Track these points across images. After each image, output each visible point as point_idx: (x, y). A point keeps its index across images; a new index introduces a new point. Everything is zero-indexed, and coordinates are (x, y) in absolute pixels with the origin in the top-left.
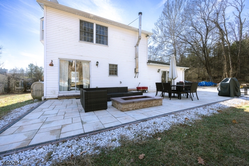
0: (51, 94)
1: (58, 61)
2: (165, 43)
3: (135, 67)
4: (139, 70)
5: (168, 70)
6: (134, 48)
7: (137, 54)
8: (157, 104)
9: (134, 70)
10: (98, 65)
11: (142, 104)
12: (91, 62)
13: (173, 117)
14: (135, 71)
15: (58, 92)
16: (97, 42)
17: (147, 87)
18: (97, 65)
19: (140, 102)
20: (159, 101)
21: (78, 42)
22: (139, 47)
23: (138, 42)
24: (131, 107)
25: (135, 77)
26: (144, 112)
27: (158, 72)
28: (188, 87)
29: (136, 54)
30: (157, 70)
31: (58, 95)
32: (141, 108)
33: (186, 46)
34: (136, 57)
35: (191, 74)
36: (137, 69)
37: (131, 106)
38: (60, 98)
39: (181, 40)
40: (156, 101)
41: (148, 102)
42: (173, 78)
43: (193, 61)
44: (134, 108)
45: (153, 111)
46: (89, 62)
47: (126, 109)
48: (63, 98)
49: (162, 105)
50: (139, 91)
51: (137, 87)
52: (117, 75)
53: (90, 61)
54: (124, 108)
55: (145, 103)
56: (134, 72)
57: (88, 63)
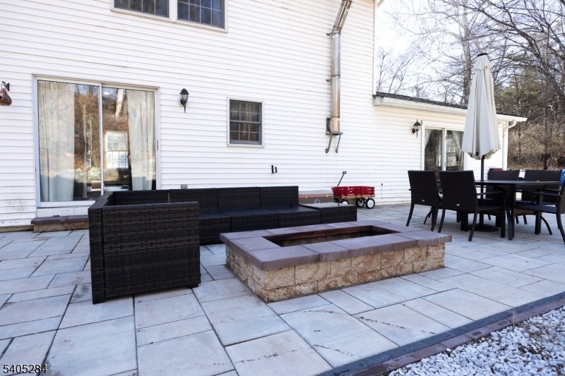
0: (9, 210)
1: (29, 84)
2: (434, 35)
3: (326, 114)
4: (344, 123)
5: (461, 128)
6: (326, 40)
7: (336, 62)
8: (422, 263)
9: (325, 122)
10: (188, 105)
11: (358, 264)
12: (162, 91)
13: (522, 350)
14: (328, 129)
15: (34, 203)
16: (181, 15)
17: (372, 189)
18: (183, 102)
19: (350, 254)
20: (430, 251)
21: (109, 13)
22: (342, 39)
23: (342, 16)
24: (305, 279)
25: (327, 151)
26: (365, 307)
27: (414, 131)
28: (543, 190)
29: (332, 62)
30: (411, 126)
31: (33, 216)
32: (353, 285)
33: (505, 47)
34: (333, 76)
35: (520, 144)
36: (336, 120)
37: (304, 273)
38: (39, 226)
39: (490, 23)
40: (416, 250)
41: (386, 257)
42: (482, 154)
43: (531, 98)
44: (322, 285)
45: (410, 304)
46: (152, 91)
47: (284, 291)
48: (53, 227)
49: (443, 267)
50: (344, 200)
51: (336, 186)
52: (261, 143)
53: (157, 89)
54: (272, 285)
55: (370, 262)
56: (324, 130)
57: (149, 95)
